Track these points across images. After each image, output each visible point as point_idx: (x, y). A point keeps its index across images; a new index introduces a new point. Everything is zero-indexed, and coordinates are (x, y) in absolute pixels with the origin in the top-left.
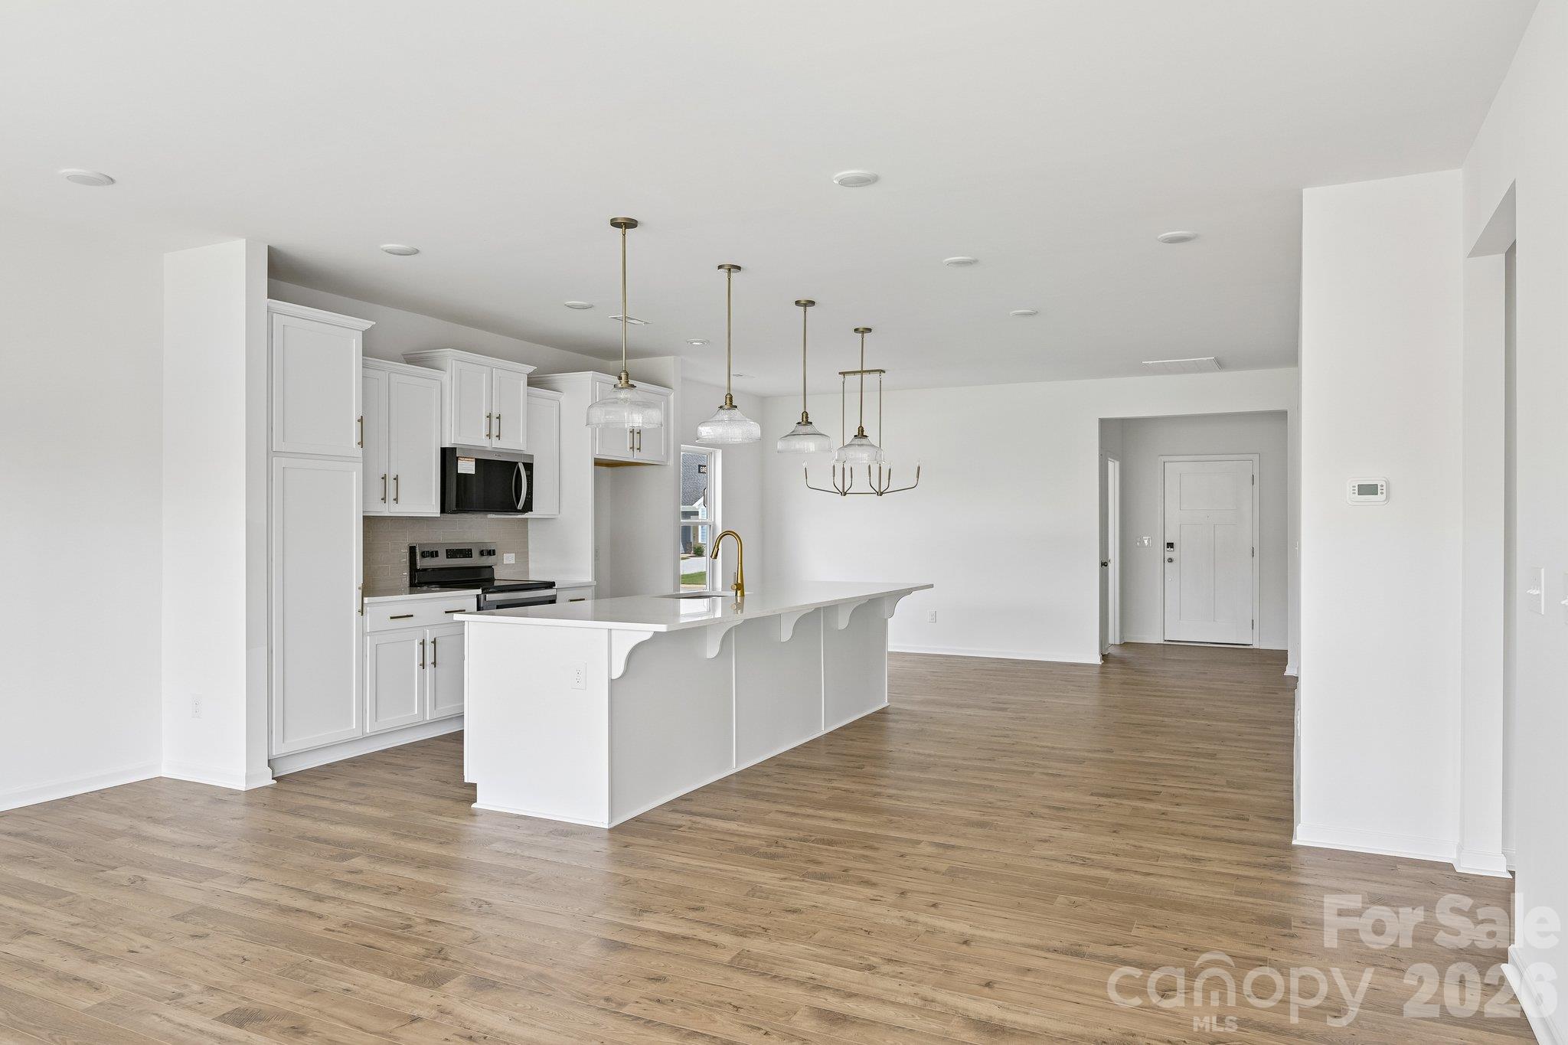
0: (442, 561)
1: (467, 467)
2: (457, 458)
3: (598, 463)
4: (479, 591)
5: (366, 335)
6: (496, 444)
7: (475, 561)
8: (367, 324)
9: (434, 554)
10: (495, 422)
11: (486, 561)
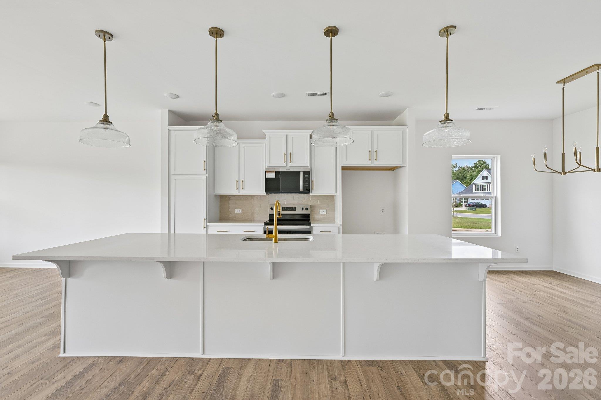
1: (272, 175)
2: (266, 172)
3: (344, 169)
6: (290, 165)
7: (298, 211)
10: (288, 156)
11: (304, 212)
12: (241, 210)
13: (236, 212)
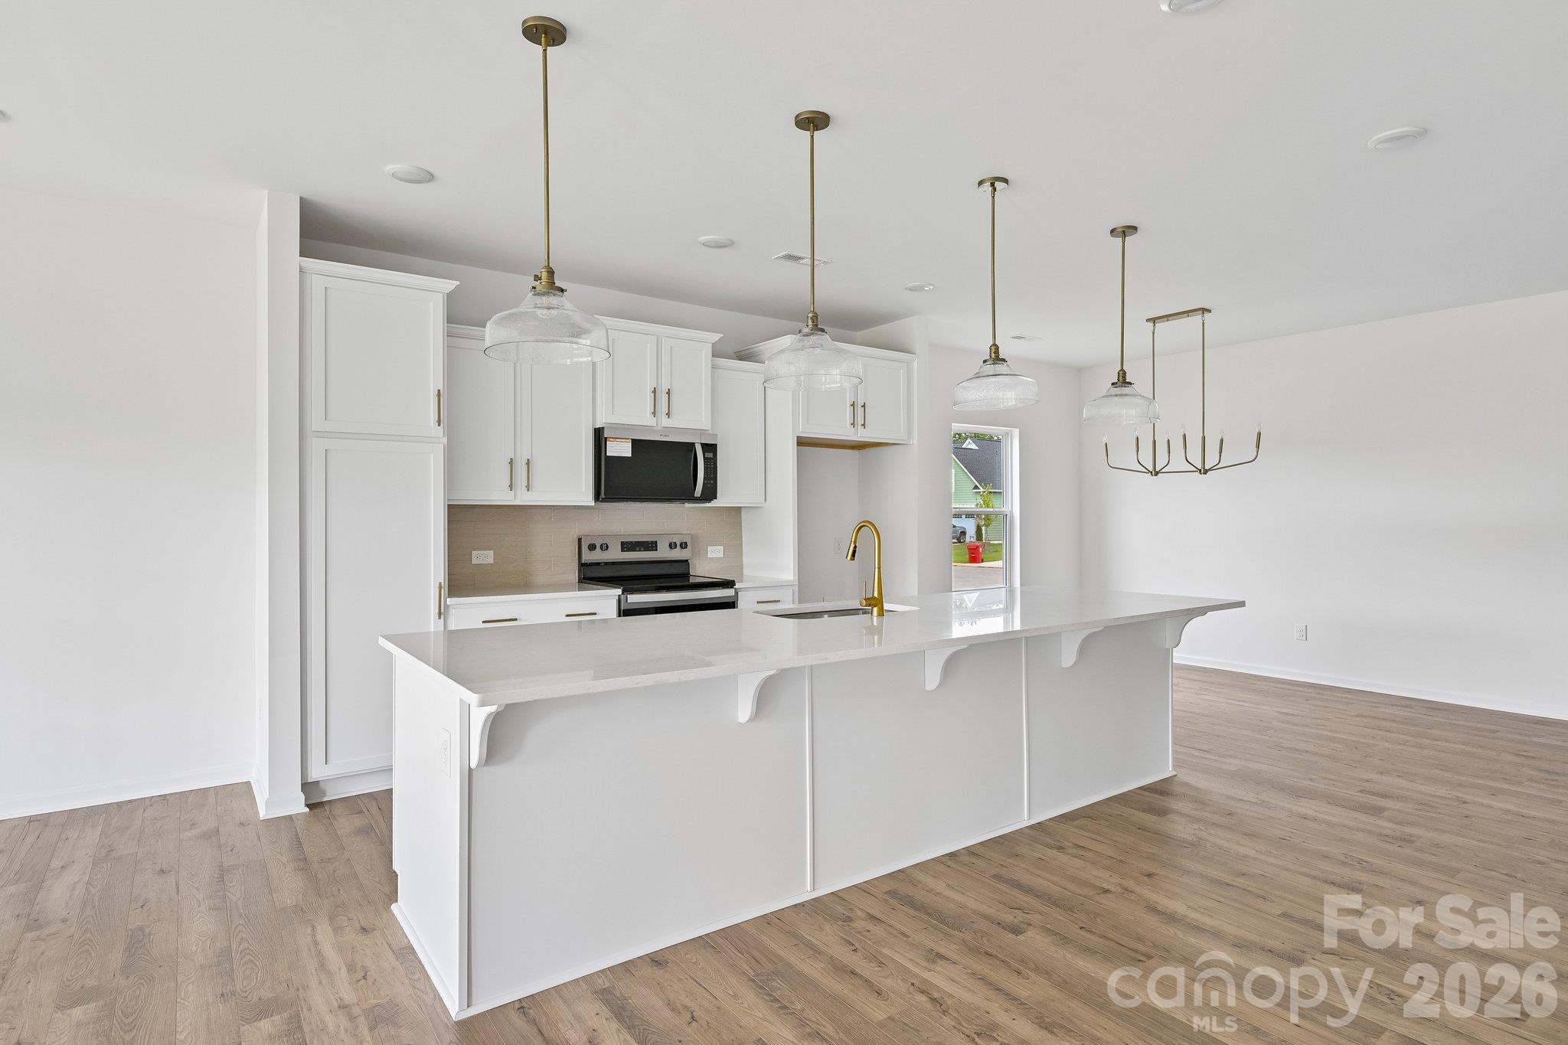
0: (615, 554)
1: (620, 449)
2: (606, 438)
3: (802, 442)
4: (619, 591)
5: (451, 298)
6: (666, 422)
7: (663, 553)
8: (450, 285)
9: (605, 547)
10: (662, 398)
11: (677, 554)
12: (491, 553)
13: (475, 561)
